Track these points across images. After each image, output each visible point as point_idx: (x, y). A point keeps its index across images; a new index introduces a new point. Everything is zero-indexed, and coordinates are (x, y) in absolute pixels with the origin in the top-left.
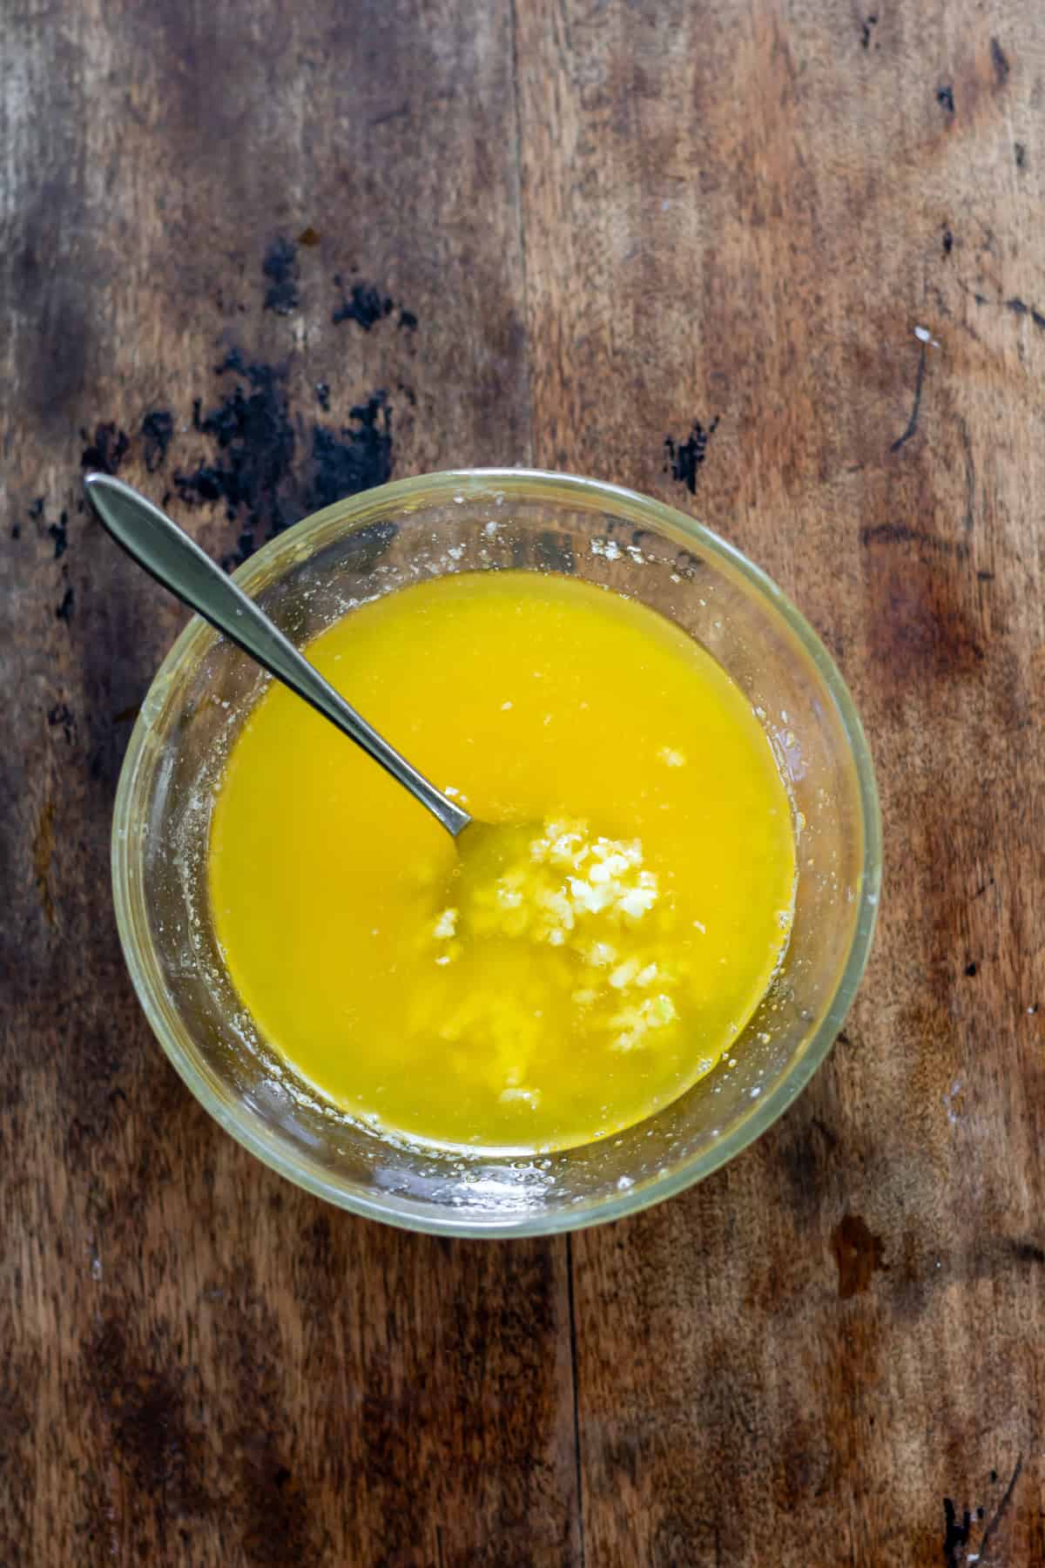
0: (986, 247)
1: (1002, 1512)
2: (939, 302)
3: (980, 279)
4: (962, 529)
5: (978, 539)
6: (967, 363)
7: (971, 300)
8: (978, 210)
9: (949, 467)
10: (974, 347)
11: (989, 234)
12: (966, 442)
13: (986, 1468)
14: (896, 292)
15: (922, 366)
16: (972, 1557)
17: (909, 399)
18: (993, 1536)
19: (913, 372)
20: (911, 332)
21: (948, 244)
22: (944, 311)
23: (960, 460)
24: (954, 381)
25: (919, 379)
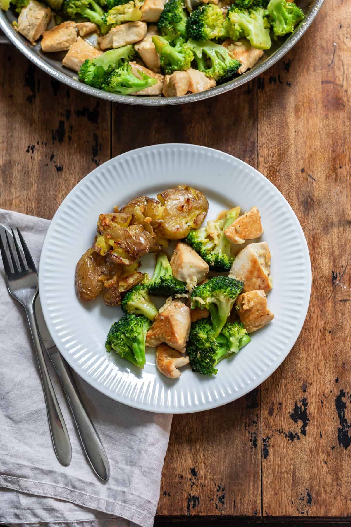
0: (348, 28)
1: (344, 273)
2: (339, 38)
3: (347, 34)
4: (342, 82)
5: (345, 84)
6: (344, 50)
7: (345, 38)
8: (347, 20)
9: (339, 70)
10: (345, 47)
11: (349, 25)
12: (343, 65)
13: (341, 265)
14: (330, 35)
15: (335, 50)
16: (337, 282)
17: (332, 56)
18: (342, 278)
19: (333, 51)
20: (333, 43)
21: (341, 27)
22: (340, 40)
23: (342, 68)
24: (341, 53)
25: (334, 53)
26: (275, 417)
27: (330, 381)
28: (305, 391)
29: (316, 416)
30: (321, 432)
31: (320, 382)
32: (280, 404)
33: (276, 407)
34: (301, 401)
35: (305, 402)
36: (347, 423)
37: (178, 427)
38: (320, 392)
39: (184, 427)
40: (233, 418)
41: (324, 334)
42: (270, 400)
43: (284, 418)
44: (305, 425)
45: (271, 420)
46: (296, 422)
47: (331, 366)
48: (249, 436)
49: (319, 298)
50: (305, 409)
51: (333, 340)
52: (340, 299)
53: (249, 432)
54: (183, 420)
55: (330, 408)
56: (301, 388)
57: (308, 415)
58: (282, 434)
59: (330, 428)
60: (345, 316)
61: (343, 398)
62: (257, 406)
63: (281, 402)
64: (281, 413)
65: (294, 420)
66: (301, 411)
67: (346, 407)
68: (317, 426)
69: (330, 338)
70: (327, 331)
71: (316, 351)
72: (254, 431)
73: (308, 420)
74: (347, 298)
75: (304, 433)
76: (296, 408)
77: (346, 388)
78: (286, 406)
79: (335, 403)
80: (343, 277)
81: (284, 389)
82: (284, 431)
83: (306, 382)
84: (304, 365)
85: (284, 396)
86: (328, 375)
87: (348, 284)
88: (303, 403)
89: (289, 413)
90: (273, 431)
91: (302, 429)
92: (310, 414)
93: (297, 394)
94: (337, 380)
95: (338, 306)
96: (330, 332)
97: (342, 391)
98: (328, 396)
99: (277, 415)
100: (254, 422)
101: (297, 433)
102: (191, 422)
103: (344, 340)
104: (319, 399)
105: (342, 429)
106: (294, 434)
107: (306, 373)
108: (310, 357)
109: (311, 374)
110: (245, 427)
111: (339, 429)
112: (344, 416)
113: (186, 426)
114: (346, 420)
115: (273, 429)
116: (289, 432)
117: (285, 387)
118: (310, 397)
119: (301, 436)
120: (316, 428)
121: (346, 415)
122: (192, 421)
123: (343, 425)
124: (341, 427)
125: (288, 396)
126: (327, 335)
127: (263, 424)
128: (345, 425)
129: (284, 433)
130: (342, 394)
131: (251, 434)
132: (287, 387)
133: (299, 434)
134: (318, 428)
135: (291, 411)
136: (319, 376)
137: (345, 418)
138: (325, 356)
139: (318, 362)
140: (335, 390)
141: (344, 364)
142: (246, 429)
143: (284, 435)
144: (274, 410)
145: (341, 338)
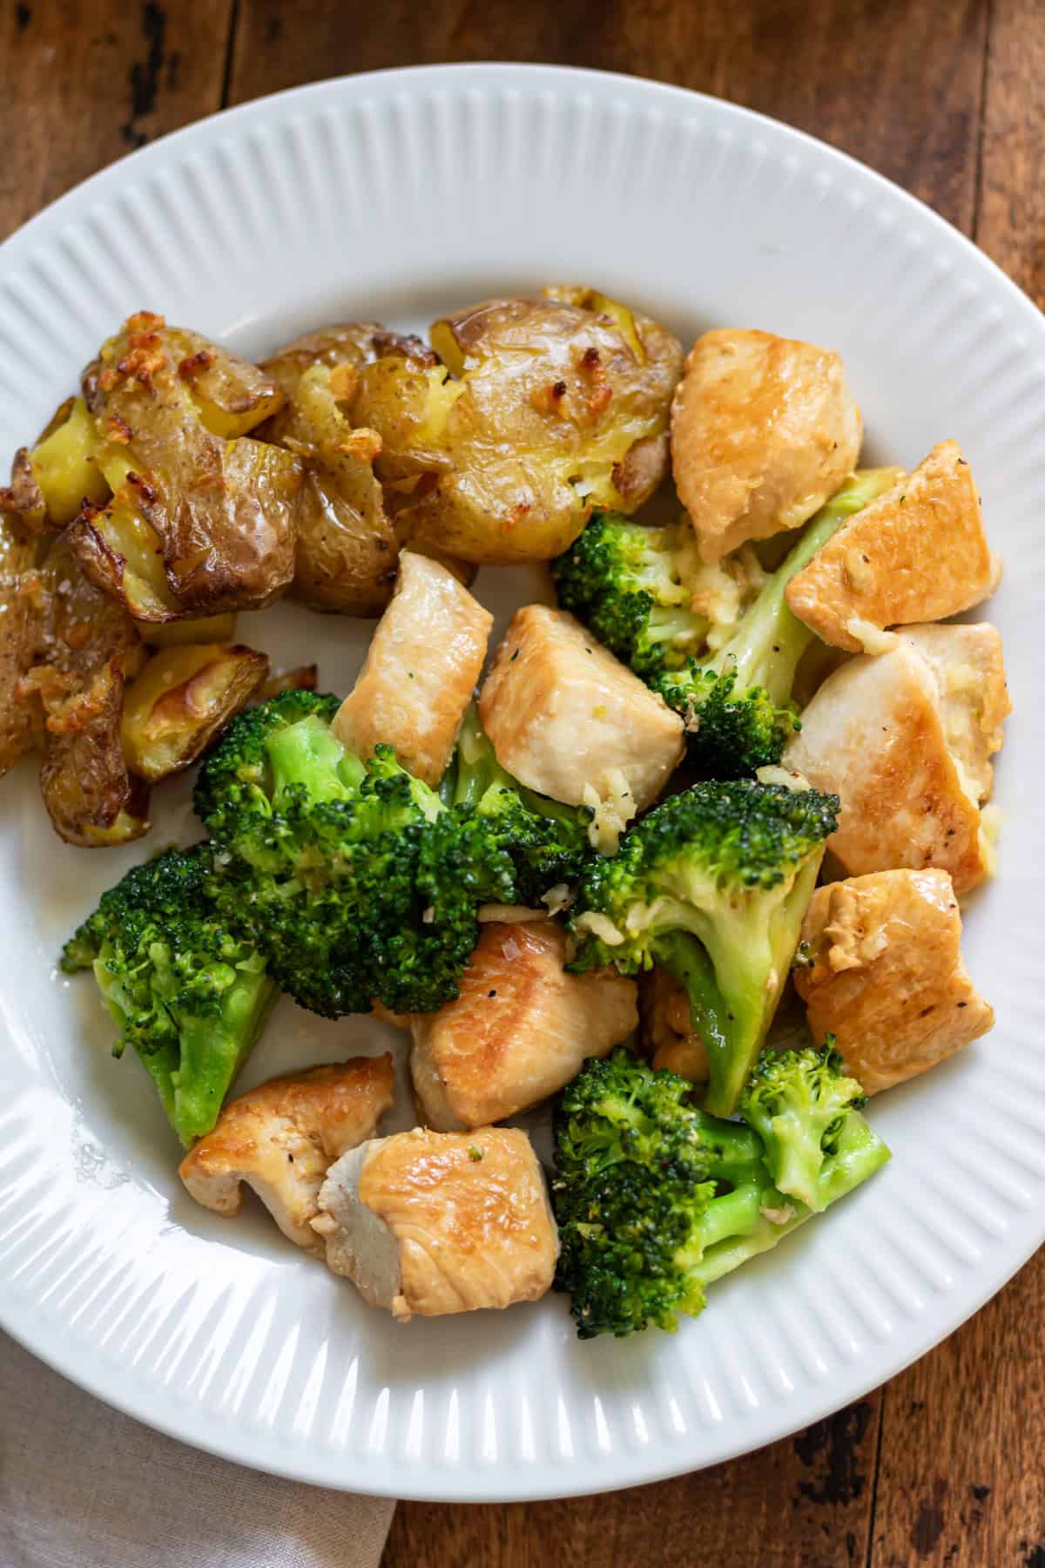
26: (948, 1559)
33: (954, 1509)
40: (720, 1545)
42: (927, 1467)
54: (451, 1527)
62: (857, 1493)
63: (984, 1482)
64: (979, 1543)
78: (1007, 1510)
81: (1009, 1417)
85: (1005, 1457)
89: (1024, 1545)
99: (955, 1549)
102: (495, 1546)
117: (1015, 1407)
122: (503, 1540)
125: (1028, 1454)
132: (1024, 1404)
144: (941, 1525)
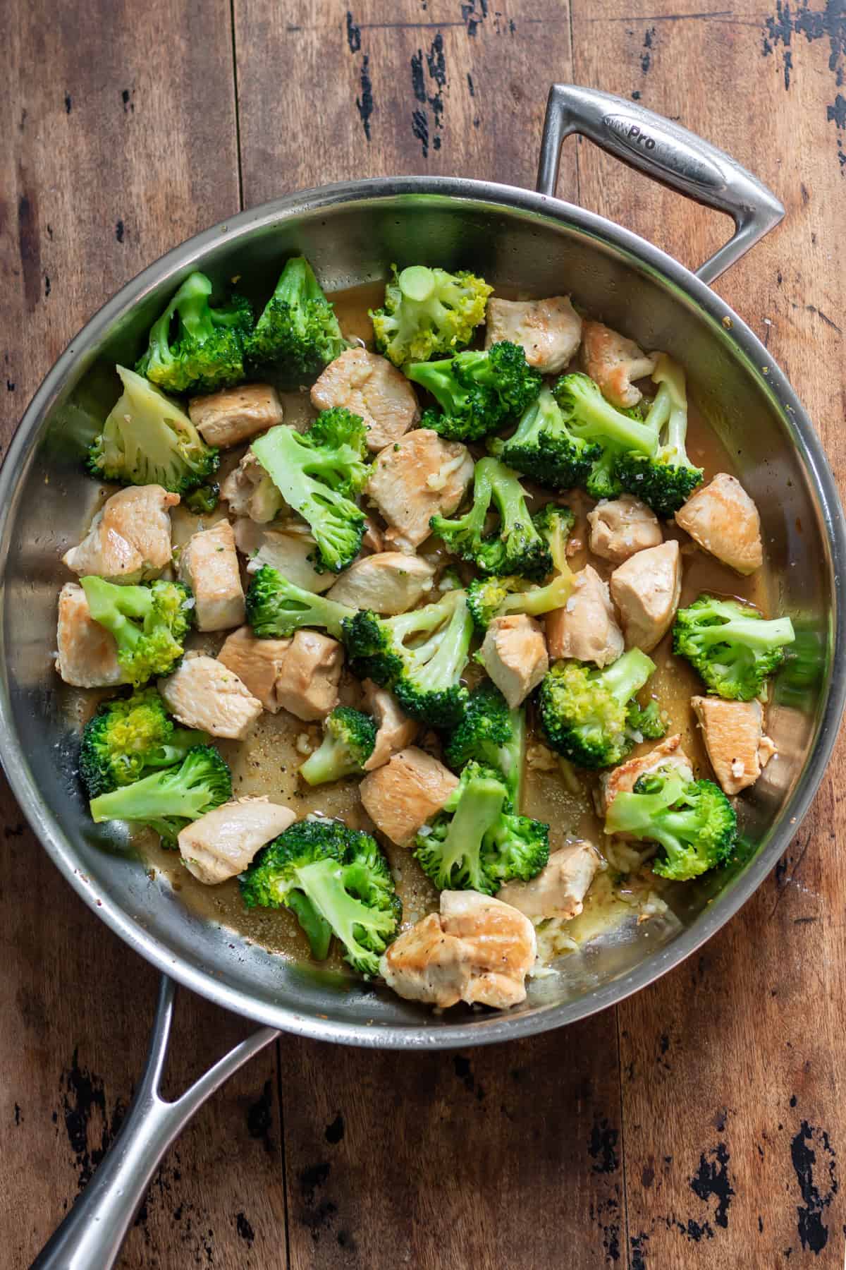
27: (778, 1104)
28: (721, 1129)
29: (748, 1182)
30: (760, 1219)
31: (755, 1107)
32: (668, 1160)
34: (714, 1151)
35: (722, 1153)
36: (817, 1196)
37: (440, 1220)
38: (755, 1129)
39: (455, 1221)
41: (760, 998)
43: (677, 1191)
44: (724, 1205)
45: (649, 1197)
46: (705, 1198)
47: (780, 1071)
48: (599, 1233)
49: (749, 917)
50: (724, 1169)
51: (781, 1010)
52: (795, 917)
53: (600, 1225)
55: (780, 1163)
56: (713, 1122)
57: (731, 1182)
58: (674, 1226)
59: (780, 1210)
60: (808, 956)
61: (807, 1141)
65: (699, 1194)
66: (714, 1172)
67: (814, 1161)
68: (751, 1206)
69: (775, 1007)
70: (767, 993)
71: (744, 1037)
72: (610, 1222)
73: (731, 1192)
74: (812, 915)
75: (722, 1221)
76: (704, 1168)
77: (813, 1117)
79: (789, 1154)
80: (802, 867)
82: (677, 1219)
83: (724, 1107)
84: (719, 1071)
86: (773, 1090)
87: (812, 883)
88: (719, 1154)
90: (653, 1221)
91: (719, 1213)
92: (734, 1178)
93: (704, 1136)
94: (793, 1102)
95: (790, 933)
96: (774, 994)
97: (805, 1125)
98: (774, 1138)
100: (611, 1203)
101: (707, 1224)
103: (807, 1010)
104: (754, 1145)
105: (808, 1209)
106: (701, 1226)
107: (722, 1088)
108: (730, 1051)
109: (735, 1090)
110: (591, 1214)
111: (800, 1210)
112: (811, 1181)
113: (458, 1217)
114: (816, 1189)
115: (654, 1215)
116: (690, 1221)
118: (734, 1143)
119: (717, 1230)
120: (749, 1208)
121: (815, 1178)
123: (809, 1202)
124: (806, 1206)
126: (767, 1001)
127: (630, 1206)
128: (814, 1200)
129: (679, 1224)
130: (806, 1131)
131: (606, 1228)
133: (712, 1225)
134: (754, 1211)
135: (692, 1174)
136: (752, 1093)
137: (814, 1184)
138: (764, 1049)
139: (750, 1062)
140: (790, 1124)
141: (808, 1064)
142: (593, 1219)
143: (679, 1229)
145: (799, 1006)
